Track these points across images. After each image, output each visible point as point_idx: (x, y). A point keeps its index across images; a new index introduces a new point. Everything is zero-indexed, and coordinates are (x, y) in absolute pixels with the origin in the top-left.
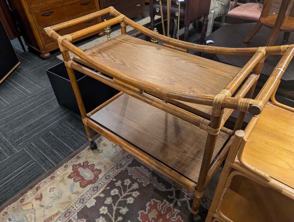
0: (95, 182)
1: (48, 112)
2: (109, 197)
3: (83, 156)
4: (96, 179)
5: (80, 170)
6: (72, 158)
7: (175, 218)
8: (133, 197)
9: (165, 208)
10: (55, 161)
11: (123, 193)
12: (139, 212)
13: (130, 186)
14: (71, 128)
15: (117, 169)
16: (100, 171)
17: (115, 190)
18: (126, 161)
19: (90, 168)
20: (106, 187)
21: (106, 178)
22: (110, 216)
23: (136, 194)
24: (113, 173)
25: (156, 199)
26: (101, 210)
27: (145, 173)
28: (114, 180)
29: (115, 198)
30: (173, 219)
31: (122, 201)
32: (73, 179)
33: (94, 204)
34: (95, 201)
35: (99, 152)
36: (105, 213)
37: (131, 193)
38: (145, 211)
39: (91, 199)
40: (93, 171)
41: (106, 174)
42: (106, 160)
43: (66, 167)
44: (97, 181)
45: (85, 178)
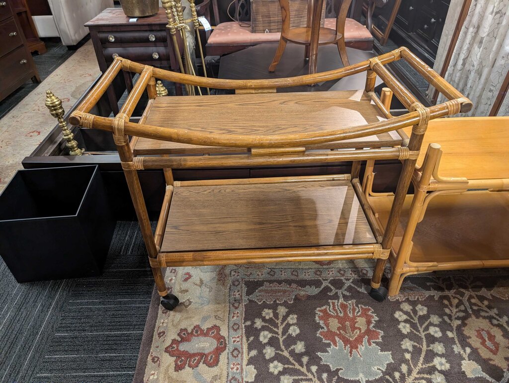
0: (225, 347)
1: (9, 308)
2: (265, 347)
3: (167, 326)
4: (222, 340)
5: (183, 347)
6: (152, 341)
7: (358, 310)
8: (293, 324)
9: (338, 308)
10: (123, 368)
11: (276, 330)
12: (318, 335)
13: (276, 315)
14: (93, 304)
15: (236, 308)
16: (216, 328)
17: (262, 334)
19: (196, 334)
20: (248, 340)
21: (236, 330)
22: (291, 366)
23: (293, 319)
24: (238, 317)
25: (319, 307)
26: (271, 370)
27: (276, 288)
28: (248, 323)
29: (273, 342)
30: (357, 313)
31: (285, 339)
32: (187, 367)
33: (255, 371)
34: (252, 367)
35: (186, 307)
36: (280, 369)
37: (286, 322)
38: (323, 328)
39: (244, 370)
40: (205, 334)
41: (228, 325)
42: (208, 308)
43: (155, 360)
44: (227, 342)
45: (206, 352)
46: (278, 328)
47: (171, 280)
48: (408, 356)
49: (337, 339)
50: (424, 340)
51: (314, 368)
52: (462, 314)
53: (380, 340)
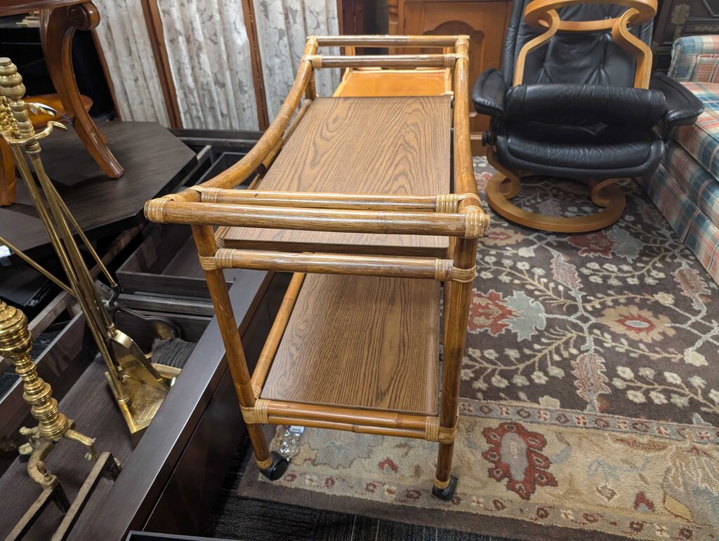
0: (516, 424)
2: (514, 384)
4: (506, 426)
5: (519, 476)
6: (512, 519)
8: (482, 353)
11: (489, 370)
12: (495, 336)
13: (468, 367)
16: (486, 432)
17: (495, 384)
19: (497, 457)
20: (505, 399)
21: (490, 410)
22: (537, 365)
23: (474, 353)
24: (470, 406)
26: (543, 382)
28: (480, 395)
29: (506, 375)
31: (502, 363)
32: (549, 471)
33: (546, 397)
34: (541, 400)
36: (541, 374)
37: (479, 359)
38: (486, 331)
39: (546, 407)
40: (498, 446)
41: (482, 417)
43: (543, 513)
44: (509, 421)
45: (524, 446)
46: (485, 369)
47: (390, 492)
48: (517, 282)
49: (500, 322)
50: (499, 268)
51: (537, 347)
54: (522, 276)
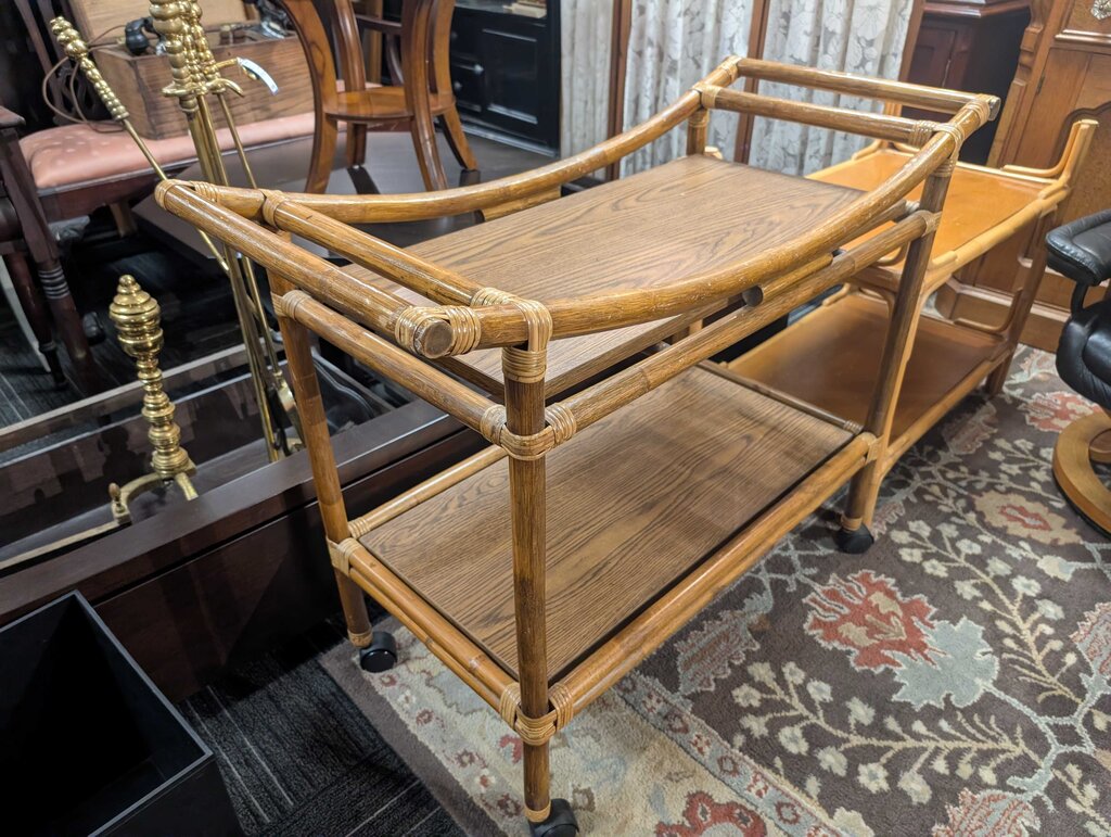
0: (757, 818)
2: (816, 758)
4: (738, 811)
7: (856, 586)
8: (806, 682)
9: (830, 604)
11: (792, 713)
12: (857, 669)
13: (761, 687)
15: (686, 730)
16: (695, 799)
17: (782, 740)
18: (650, 697)
20: (776, 771)
21: (735, 772)
22: (889, 755)
23: (794, 674)
24: (708, 743)
25: (804, 621)
26: (873, 787)
27: (705, 640)
28: (739, 740)
29: (816, 738)
30: (860, 591)
31: (825, 716)
33: (855, 815)
34: (842, 813)
35: (590, 807)
36: (882, 773)
37: (791, 686)
38: (849, 653)
39: (839, 829)
40: (696, 829)
41: (712, 773)
42: (636, 774)
44: (749, 807)
46: (789, 707)
47: (484, 781)
48: (986, 606)
49: (887, 653)
50: (973, 568)
51: (919, 727)
52: (962, 503)
53: (934, 610)
54: (1007, 602)
